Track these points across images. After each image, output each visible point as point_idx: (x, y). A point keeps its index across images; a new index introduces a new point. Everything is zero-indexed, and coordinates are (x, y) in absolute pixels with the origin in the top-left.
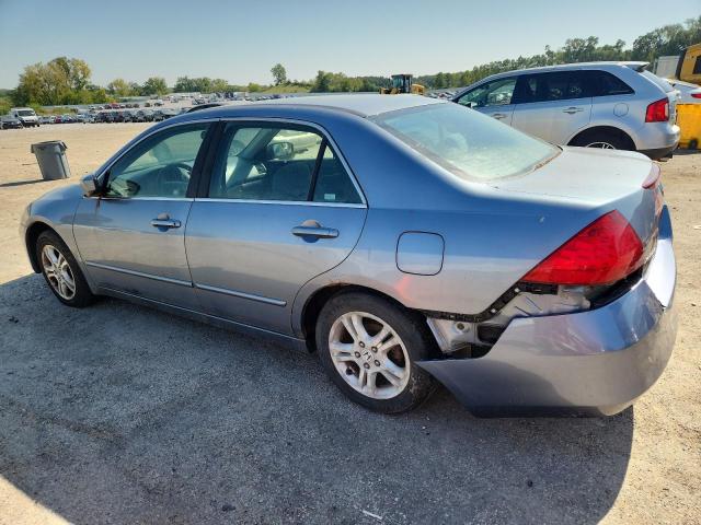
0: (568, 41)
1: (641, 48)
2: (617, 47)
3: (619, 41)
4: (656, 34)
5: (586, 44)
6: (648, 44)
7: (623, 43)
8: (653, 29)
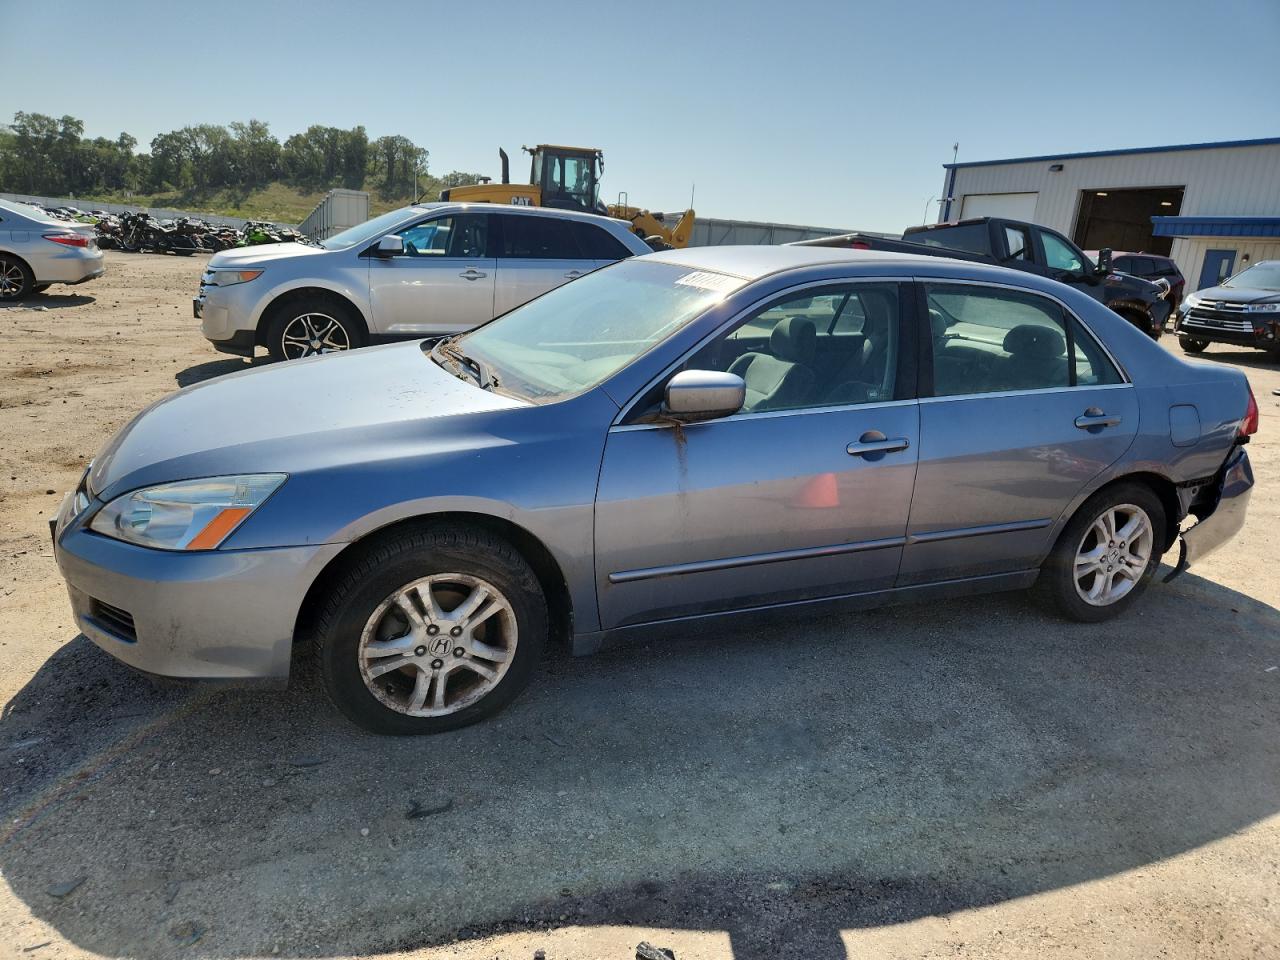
0: (19, 115)
1: (166, 155)
2: (121, 144)
3: (124, 136)
4: (185, 135)
5: (60, 129)
6: (176, 150)
7: (133, 142)
8: (182, 128)
